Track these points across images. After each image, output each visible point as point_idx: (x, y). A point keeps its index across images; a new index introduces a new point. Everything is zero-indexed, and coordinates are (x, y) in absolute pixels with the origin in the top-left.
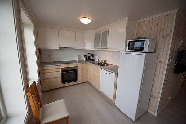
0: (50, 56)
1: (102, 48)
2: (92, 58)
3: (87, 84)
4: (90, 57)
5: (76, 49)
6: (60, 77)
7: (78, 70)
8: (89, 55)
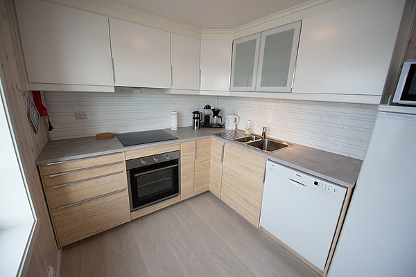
0: (81, 116)
1: (265, 89)
2: (214, 120)
3: (207, 199)
4: (211, 117)
5: (172, 92)
6: (124, 190)
7: (183, 160)
8: (207, 112)
